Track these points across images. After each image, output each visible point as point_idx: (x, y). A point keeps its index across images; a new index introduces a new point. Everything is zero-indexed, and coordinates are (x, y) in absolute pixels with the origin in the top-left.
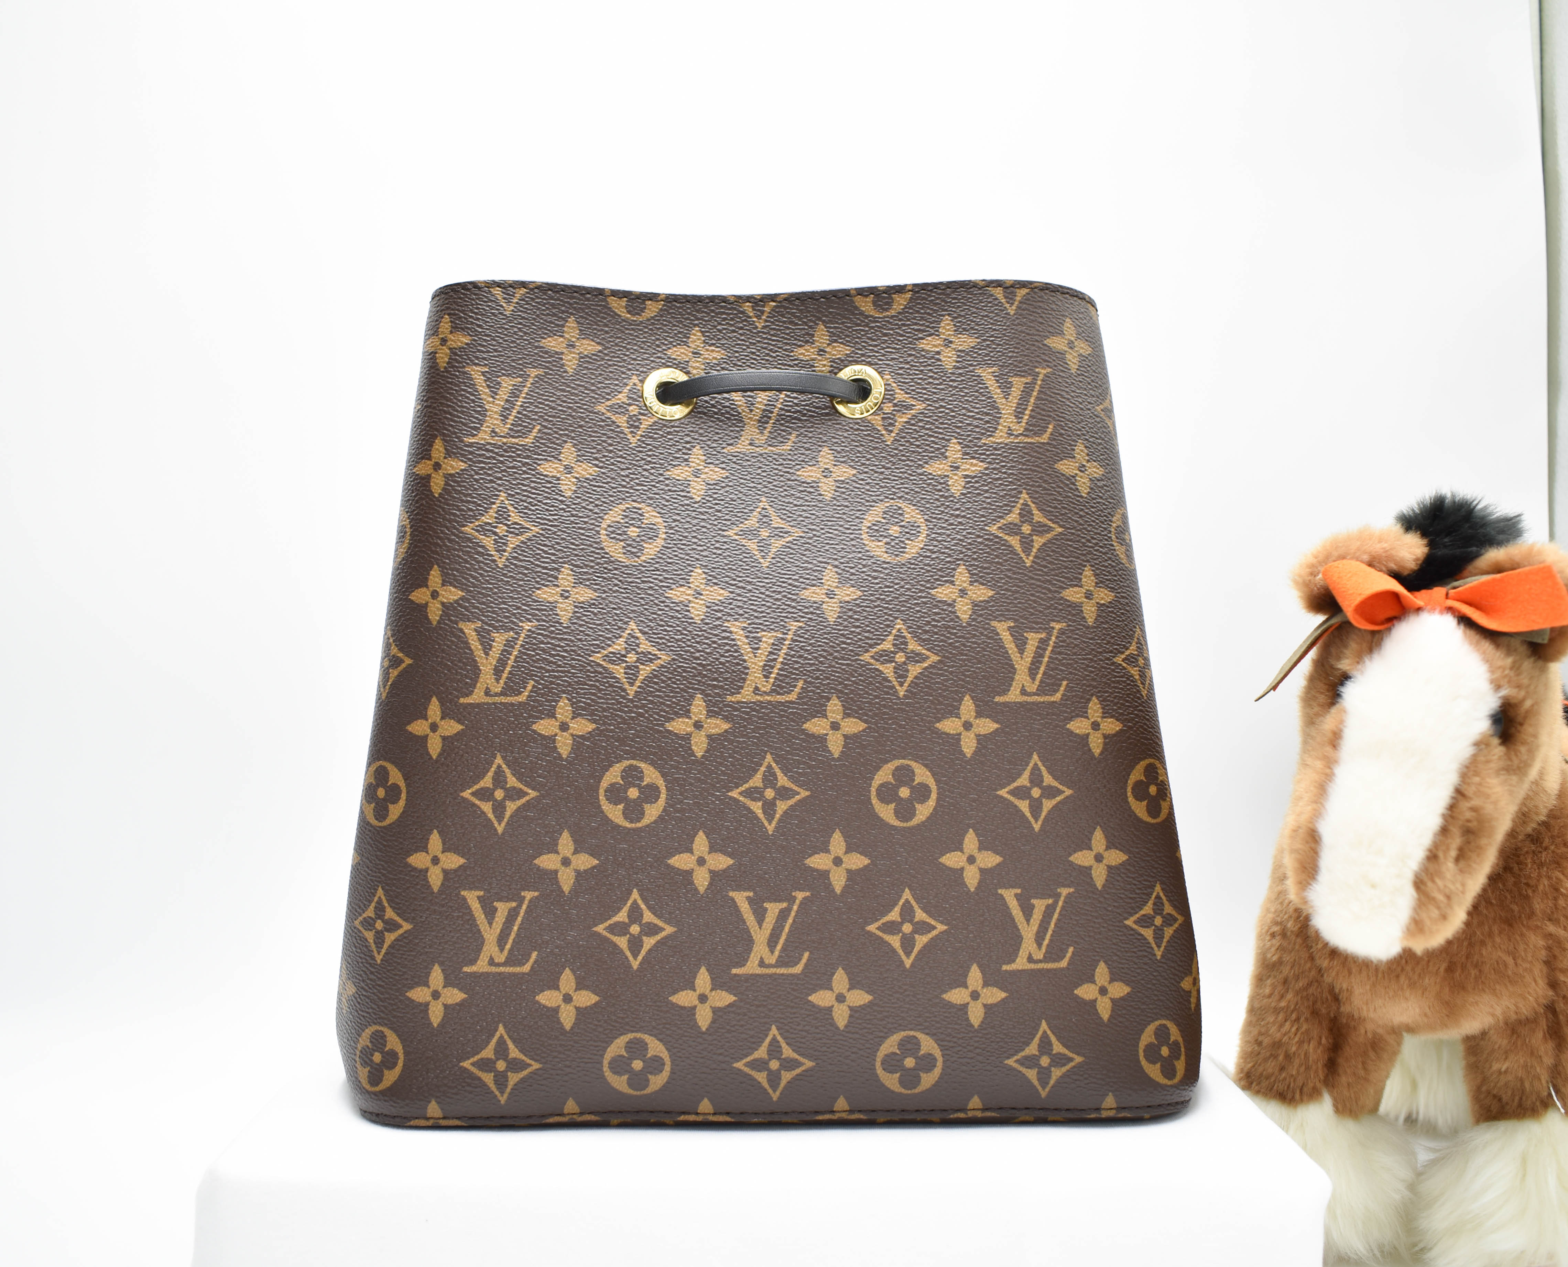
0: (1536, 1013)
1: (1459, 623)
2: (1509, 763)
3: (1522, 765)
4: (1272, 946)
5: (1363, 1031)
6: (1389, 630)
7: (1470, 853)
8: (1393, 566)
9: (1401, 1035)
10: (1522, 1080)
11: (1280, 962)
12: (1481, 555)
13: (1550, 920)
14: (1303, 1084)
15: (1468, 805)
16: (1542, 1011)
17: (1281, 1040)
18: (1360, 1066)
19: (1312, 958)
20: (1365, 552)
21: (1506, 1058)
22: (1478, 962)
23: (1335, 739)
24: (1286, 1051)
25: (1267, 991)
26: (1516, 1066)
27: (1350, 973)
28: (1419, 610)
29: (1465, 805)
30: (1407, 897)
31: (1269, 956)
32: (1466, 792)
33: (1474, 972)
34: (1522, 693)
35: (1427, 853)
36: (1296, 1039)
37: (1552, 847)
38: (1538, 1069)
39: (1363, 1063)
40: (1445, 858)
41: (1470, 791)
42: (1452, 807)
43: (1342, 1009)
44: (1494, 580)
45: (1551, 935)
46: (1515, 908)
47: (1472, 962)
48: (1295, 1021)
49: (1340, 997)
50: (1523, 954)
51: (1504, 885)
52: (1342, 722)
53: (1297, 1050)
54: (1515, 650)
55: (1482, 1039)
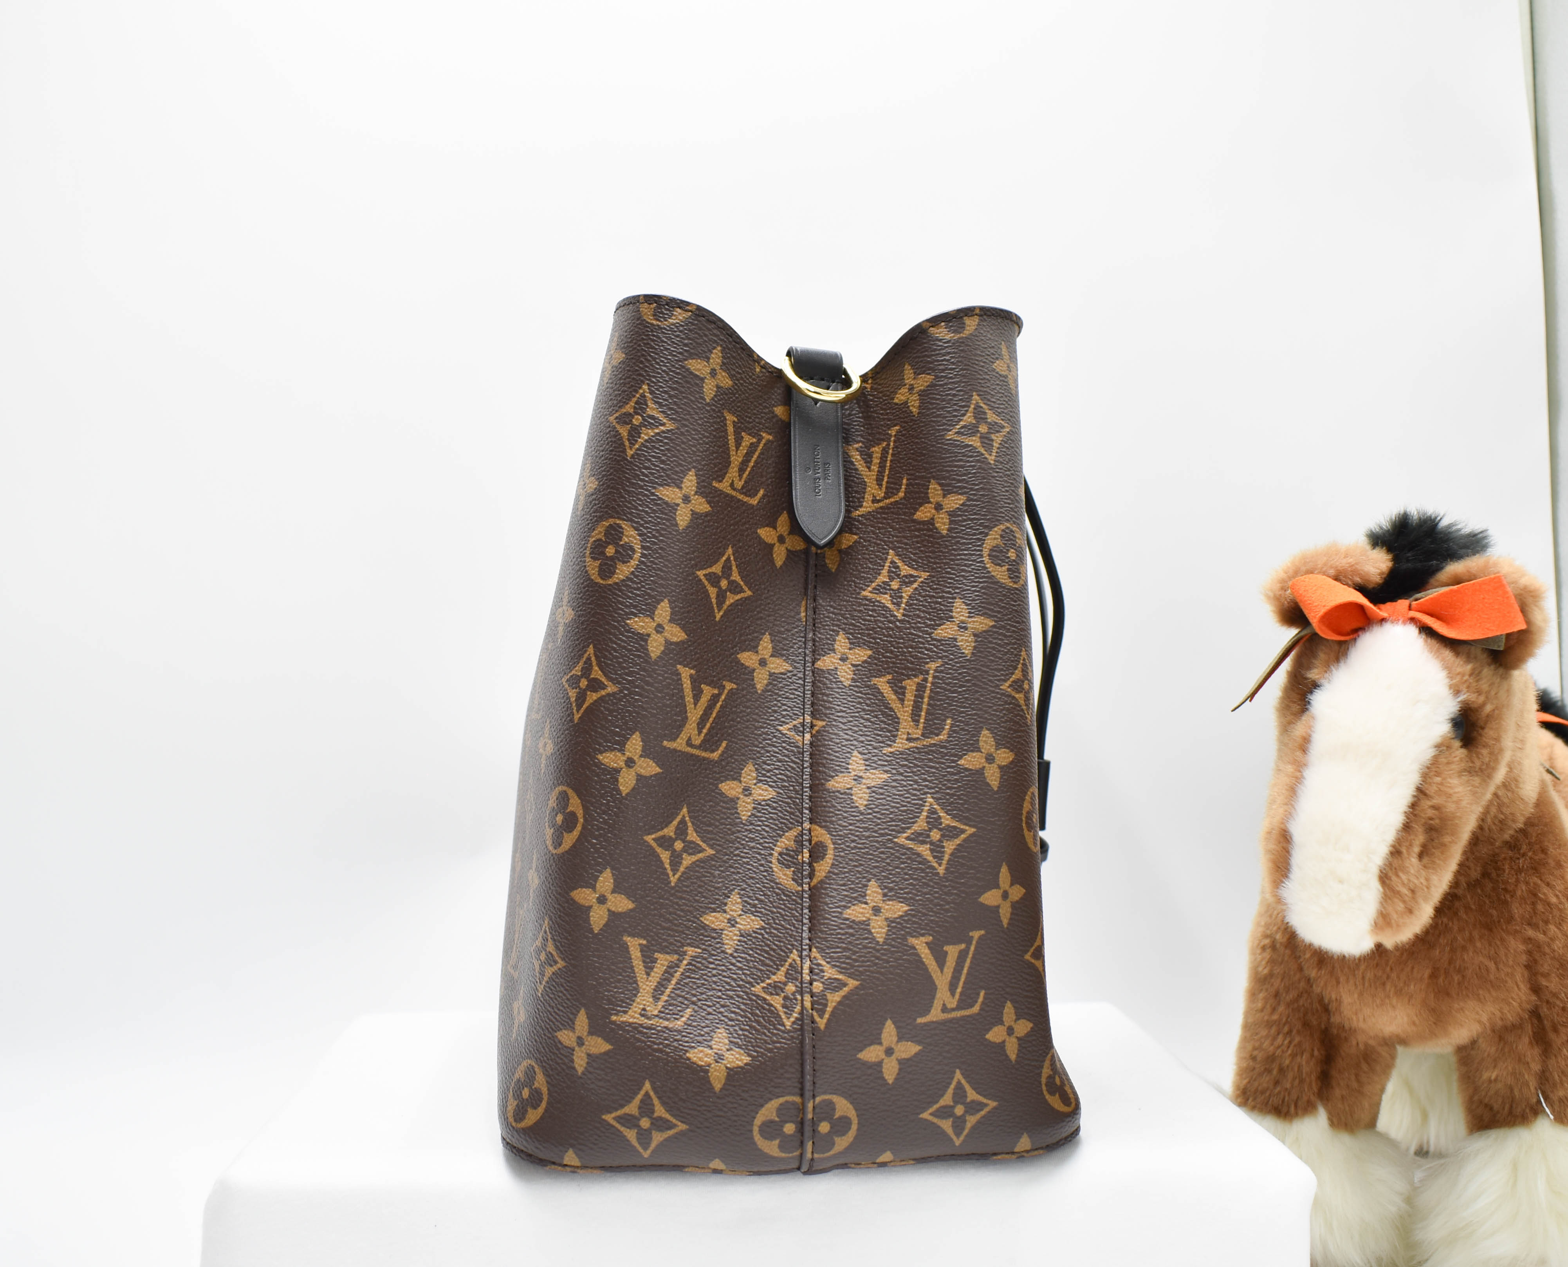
0: (1521, 1019)
1: (1420, 632)
2: (1471, 765)
3: (1484, 767)
4: (1262, 960)
5: (1354, 1043)
6: (1355, 640)
7: (1434, 850)
8: (1358, 579)
9: (1395, 1048)
10: (1511, 1089)
11: (1271, 975)
12: (1442, 568)
13: (1529, 924)
14: (1298, 1097)
15: (1430, 803)
16: (1527, 1016)
17: (1274, 1054)
18: (1353, 1078)
19: (1301, 969)
20: (1331, 567)
21: (1495, 1067)
22: (1460, 966)
23: (1304, 744)
24: (1280, 1065)
25: (1260, 1005)
26: (1505, 1073)
27: (1338, 982)
28: (1383, 620)
29: (1426, 804)
30: (1373, 892)
31: (1260, 969)
32: (1427, 792)
33: (1457, 978)
34: (1482, 699)
35: (1391, 849)
36: (1290, 1052)
37: (1530, 854)
38: (1526, 1076)
39: (1357, 1075)
40: (1409, 854)
41: (1432, 790)
42: (1413, 806)
43: (1332, 1020)
44: (1451, 590)
45: (1530, 939)
46: (1494, 913)
47: (1455, 967)
48: (1287, 1033)
49: (1330, 1007)
50: (1504, 958)
51: (1482, 890)
52: (1310, 727)
53: (1291, 1062)
54: (1475, 658)
55: (1473, 1049)
